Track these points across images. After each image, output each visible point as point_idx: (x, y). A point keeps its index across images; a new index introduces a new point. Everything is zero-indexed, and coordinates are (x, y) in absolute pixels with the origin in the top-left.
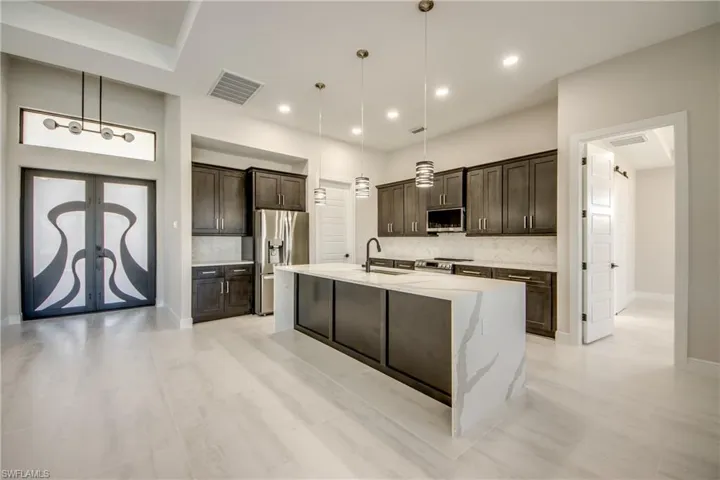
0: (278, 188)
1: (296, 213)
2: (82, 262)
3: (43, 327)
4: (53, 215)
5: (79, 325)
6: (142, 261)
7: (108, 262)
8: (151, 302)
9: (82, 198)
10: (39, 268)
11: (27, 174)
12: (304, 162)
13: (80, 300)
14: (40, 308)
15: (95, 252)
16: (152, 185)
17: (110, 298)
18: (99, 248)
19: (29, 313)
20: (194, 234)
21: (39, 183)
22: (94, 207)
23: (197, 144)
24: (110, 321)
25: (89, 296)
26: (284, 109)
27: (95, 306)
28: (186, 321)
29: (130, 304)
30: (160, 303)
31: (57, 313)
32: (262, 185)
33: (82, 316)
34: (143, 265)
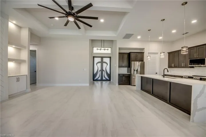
0: (136, 56)
1: (141, 62)
2: (100, 72)
3: (95, 82)
4: (97, 64)
5: (100, 82)
6: (109, 72)
7: (104, 72)
8: (110, 80)
9: (100, 61)
10: (95, 72)
11: (94, 57)
12: (144, 49)
13: (100, 79)
14: (95, 79)
15: (102, 70)
16: (110, 58)
17: (104, 79)
18: (102, 69)
19: (94, 80)
20: (119, 67)
21: (95, 58)
22: (102, 62)
23: (120, 49)
24: (104, 82)
26: (139, 37)
27: (102, 80)
28: (117, 84)
29: (107, 80)
30: (111, 80)
31: (97, 80)
32: (132, 56)
33: (100, 81)
34: (109, 73)
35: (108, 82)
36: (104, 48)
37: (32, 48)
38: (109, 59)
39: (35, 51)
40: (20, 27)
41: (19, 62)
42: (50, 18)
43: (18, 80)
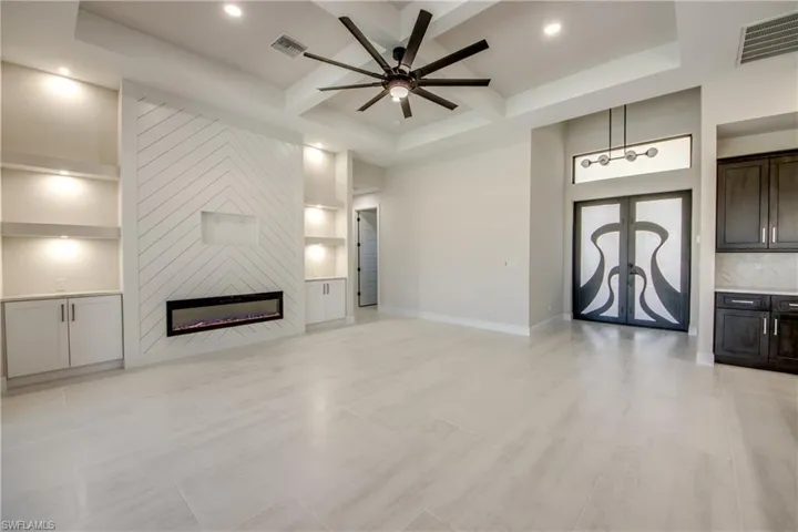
2: (616, 278)
3: (586, 327)
4: (594, 237)
5: (613, 333)
6: (675, 282)
7: (638, 278)
8: (683, 329)
9: (618, 220)
10: (584, 280)
11: (577, 206)
13: (613, 312)
14: (585, 312)
15: (628, 270)
16: (687, 195)
17: (640, 314)
18: (631, 265)
19: (577, 315)
20: (719, 249)
21: (585, 211)
22: (628, 227)
23: (724, 135)
24: (640, 336)
25: (621, 310)
27: (626, 320)
28: (704, 356)
29: (659, 325)
31: (594, 318)
33: (617, 326)
34: (677, 286)
35: (671, 338)
36: (628, 150)
37: (366, 203)
38: (677, 202)
39: (374, 211)
40: (332, 155)
41: (332, 244)
42: (363, 109)
43: (326, 289)
